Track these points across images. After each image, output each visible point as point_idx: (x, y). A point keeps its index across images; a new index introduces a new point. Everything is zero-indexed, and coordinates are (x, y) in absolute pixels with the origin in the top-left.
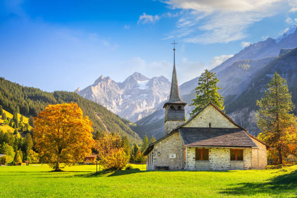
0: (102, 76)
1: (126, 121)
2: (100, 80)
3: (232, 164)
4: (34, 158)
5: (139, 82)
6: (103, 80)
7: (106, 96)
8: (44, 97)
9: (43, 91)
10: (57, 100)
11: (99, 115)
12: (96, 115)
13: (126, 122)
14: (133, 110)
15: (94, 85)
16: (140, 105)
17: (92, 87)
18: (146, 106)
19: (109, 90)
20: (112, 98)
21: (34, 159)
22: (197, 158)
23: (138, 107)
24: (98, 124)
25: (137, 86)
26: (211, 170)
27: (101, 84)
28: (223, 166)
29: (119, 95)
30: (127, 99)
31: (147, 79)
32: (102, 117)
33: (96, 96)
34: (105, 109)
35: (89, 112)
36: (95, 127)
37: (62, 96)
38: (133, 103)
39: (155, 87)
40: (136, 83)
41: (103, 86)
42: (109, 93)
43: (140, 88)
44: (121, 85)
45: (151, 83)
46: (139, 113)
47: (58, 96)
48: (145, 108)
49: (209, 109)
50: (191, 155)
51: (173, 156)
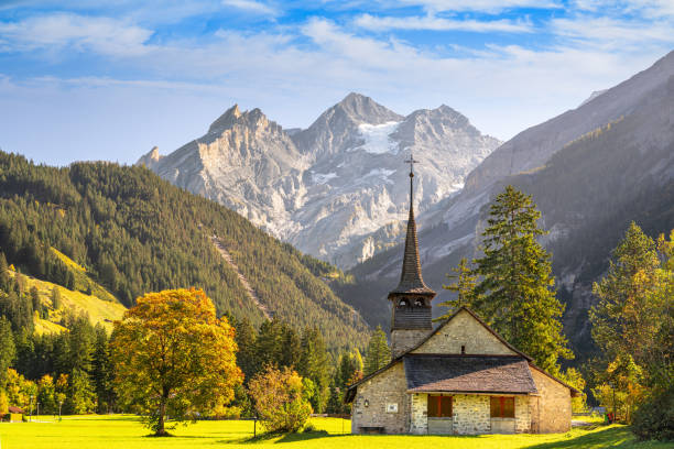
0: (235, 107)
1: (319, 266)
2: (227, 120)
3: (494, 424)
4: (21, 396)
5: (364, 127)
6: (239, 122)
7: (249, 176)
8: (40, 184)
9: (36, 164)
10: (83, 193)
11: (224, 246)
12: (216, 245)
13: (319, 269)
14: (344, 224)
15: (208, 139)
16: (368, 209)
17: (202, 147)
18: (390, 210)
19: (258, 157)
20: (270, 184)
21: (21, 399)
22: (431, 413)
23: (362, 213)
24: (224, 276)
25: (356, 140)
26: (455, 434)
27: (234, 135)
28: (478, 427)
29: (295, 171)
30: (323, 188)
31: (394, 117)
32: (238, 253)
33: (216, 175)
34: (245, 223)
35: (192, 233)
36: (213, 289)
37: (101, 179)
38: (345, 200)
39: (419, 144)
40: (356, 132)
41: (238, 142)
42: (261, 168)
43: (369, 148)
44: (302, 139)
45: (405, 131)
46: (366, 237)
47: (85, 182)
48: (385, 219)
49: (462, 320)
50: (420, 406)
51: (392, 408)
